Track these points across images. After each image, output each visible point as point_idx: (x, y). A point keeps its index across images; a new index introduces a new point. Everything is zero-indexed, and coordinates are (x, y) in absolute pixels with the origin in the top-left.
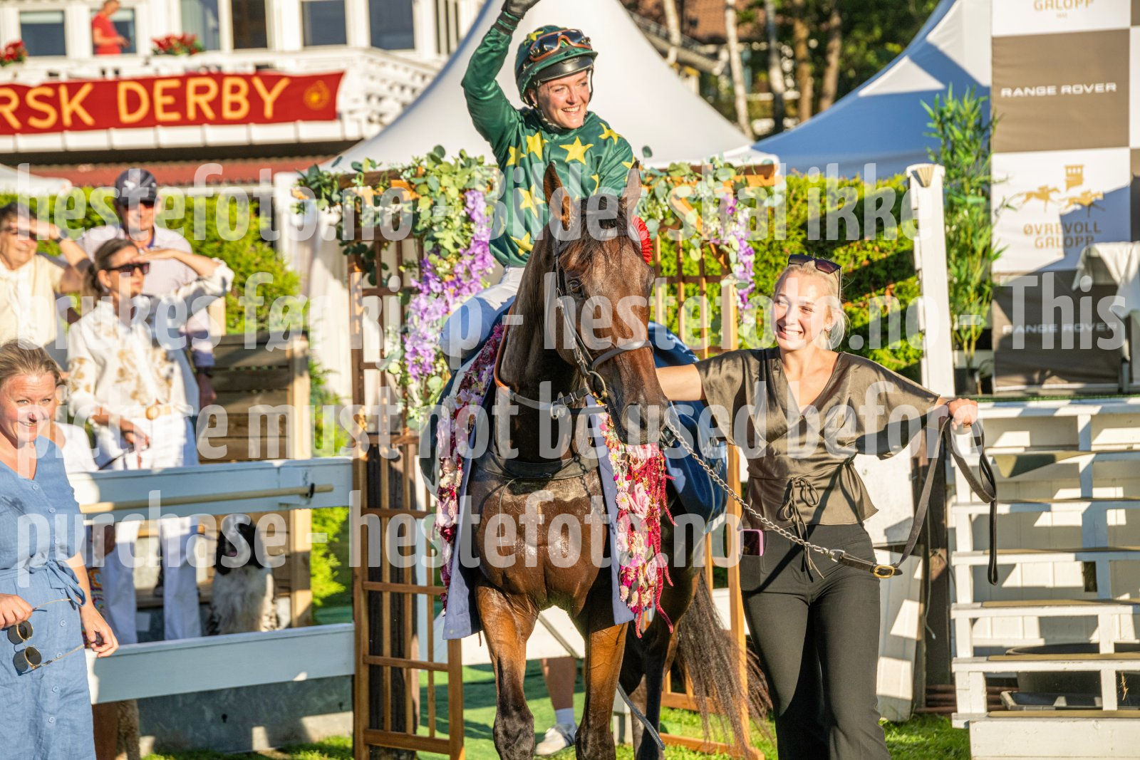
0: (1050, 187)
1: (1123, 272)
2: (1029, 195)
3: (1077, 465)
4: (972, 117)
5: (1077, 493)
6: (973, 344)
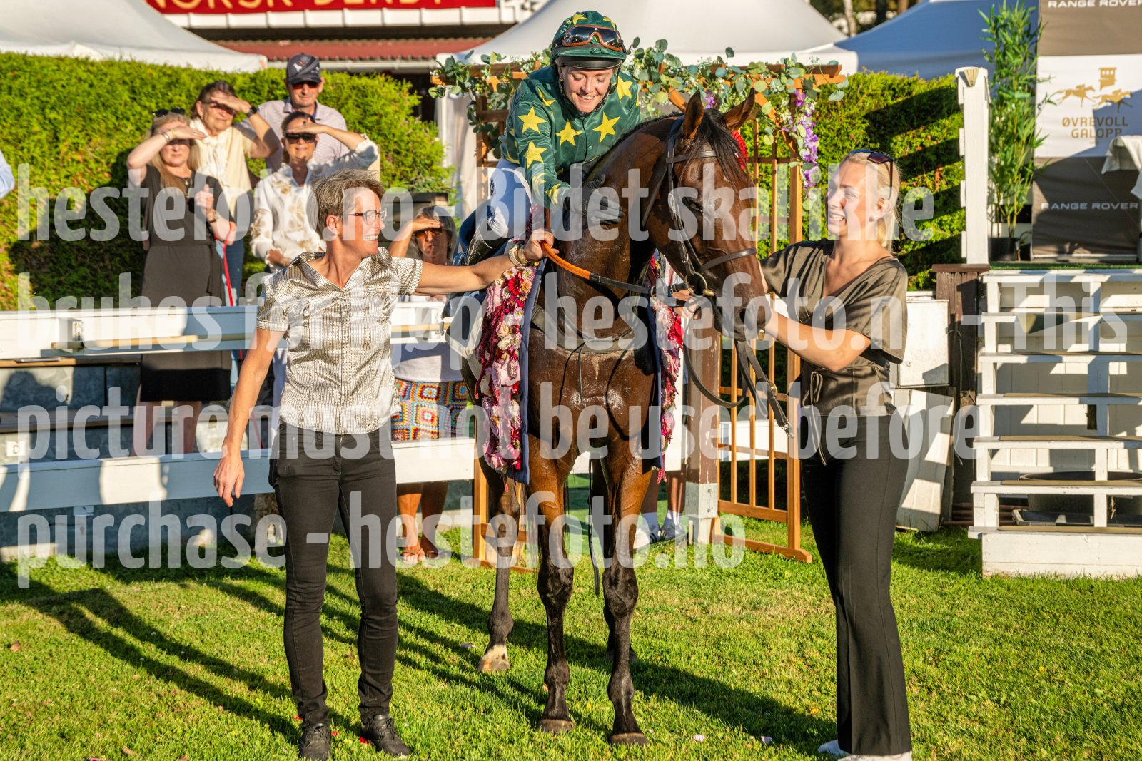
0: (1086, 86)
2: (1068, 93)
3: (1087, 324)
4: (1021, 24)
5: (1086, 347)
6: (1015, 218)
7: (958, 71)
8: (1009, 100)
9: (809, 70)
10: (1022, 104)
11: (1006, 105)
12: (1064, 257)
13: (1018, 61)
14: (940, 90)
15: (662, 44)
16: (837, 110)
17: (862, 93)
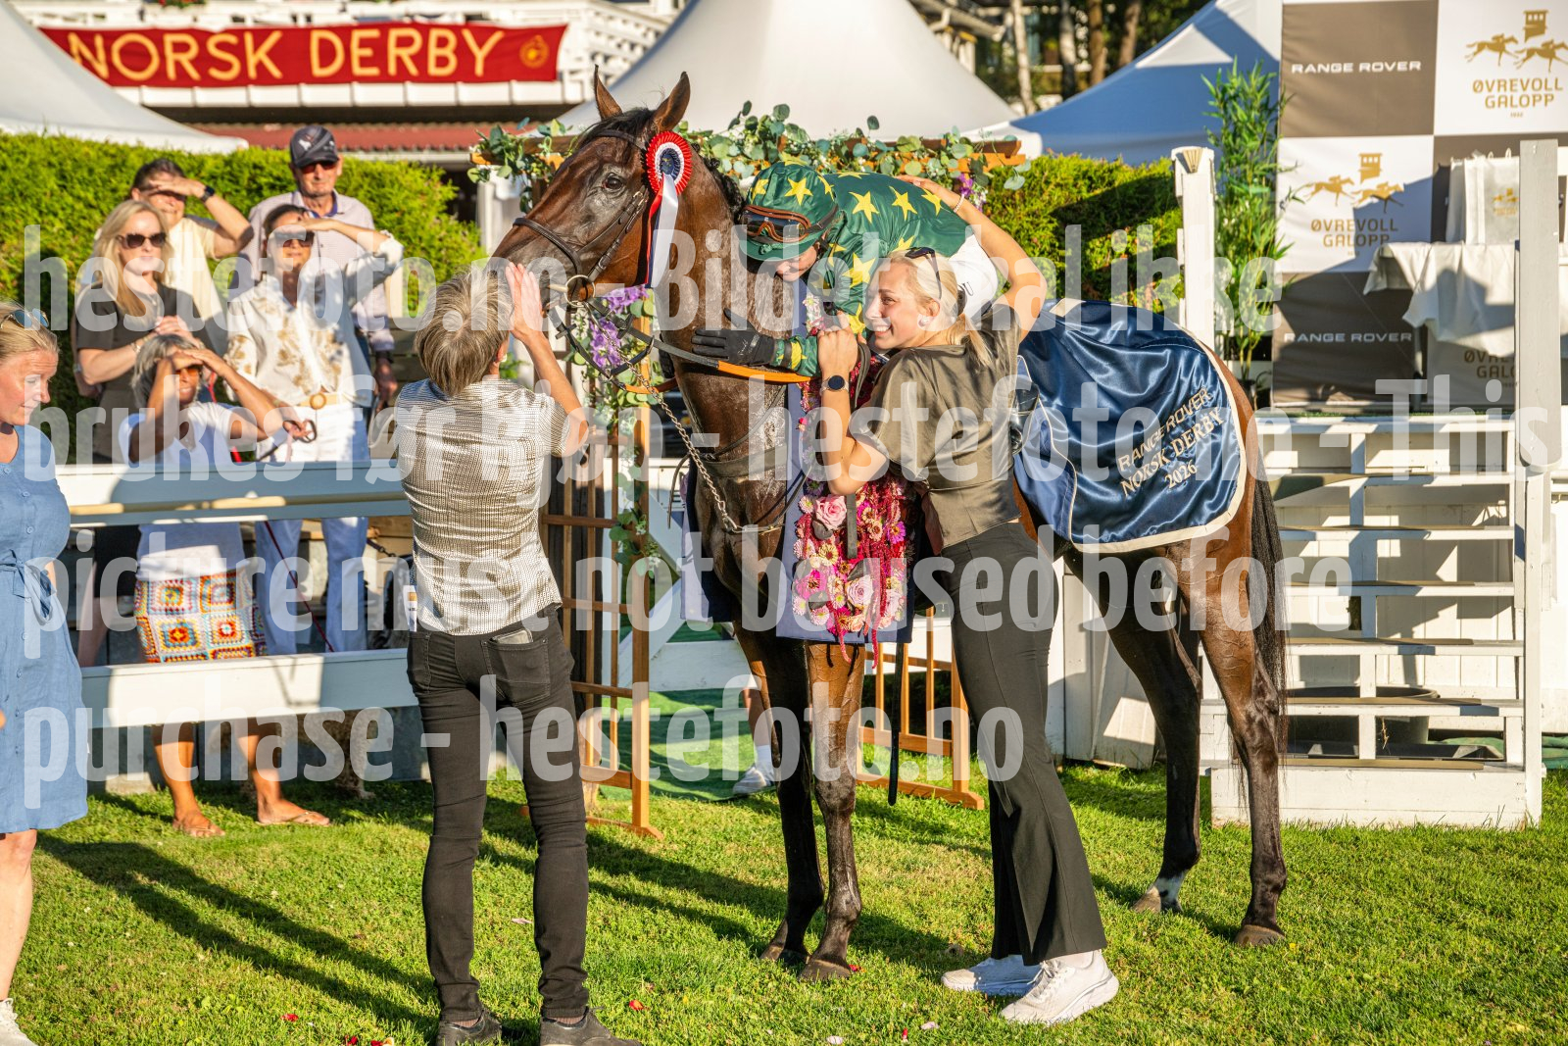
0: (1343, 178)
1: (1418, 277)
2: (1319, 187)
3: (1347, 489)
4: (1259, 96)
5: (1346, 520)
6: (1250, 353)
7: (1175, 152)
8: (1241, 195)
9: (977, 147)
10: (1257, 201)
11: (1237, 203)
12: (1316, 406)
13: (1253, 144)
14: (1151, 179)
15: (782, 110)
16: (1014, 206)
17: (1047, 183)
